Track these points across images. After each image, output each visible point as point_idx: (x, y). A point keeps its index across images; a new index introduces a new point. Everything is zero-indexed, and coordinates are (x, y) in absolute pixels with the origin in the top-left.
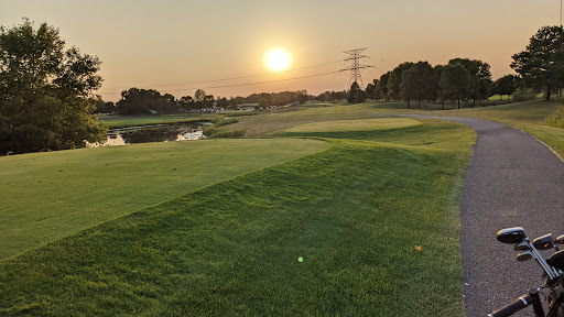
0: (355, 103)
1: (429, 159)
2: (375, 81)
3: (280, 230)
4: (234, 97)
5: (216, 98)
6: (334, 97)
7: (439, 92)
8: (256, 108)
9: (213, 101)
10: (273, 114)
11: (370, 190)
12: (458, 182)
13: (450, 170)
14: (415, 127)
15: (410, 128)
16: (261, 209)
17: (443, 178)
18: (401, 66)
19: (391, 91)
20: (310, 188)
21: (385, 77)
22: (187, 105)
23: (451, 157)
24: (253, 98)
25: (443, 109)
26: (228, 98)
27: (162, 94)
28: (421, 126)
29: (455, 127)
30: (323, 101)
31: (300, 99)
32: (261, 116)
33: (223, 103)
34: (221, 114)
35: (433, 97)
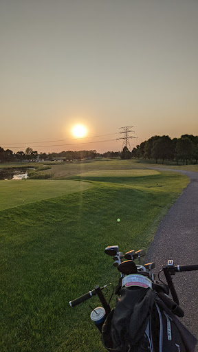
0: (125, 159)
1: (152, 196)
2: (138, 146)
3: (32, 242)
4: (51, 153)
5: (39, 153)
6: (113, 155)
7: (175, 154)
8: (64, 160)
9: (37, 155)
10: (74, 164)
11: (106, 215)
12: (164, 212)
13: (162, 204)
14: (155, 176)
15: (152, 176)
16: (27, 227)
17: (156, 209)
18: (152, 137)
19: (146, 153)
20: (66, 213)
21: (143, 144)
22: (21, 156)
23: (165, 196)
24: (63, 154)
25: (178, 165)
26: (47, 154)
27: (5, 150)
28: (159, 175)
29: (179, 176)
30: (106, 157)
31: (92, 155)
32: (66, 165)
33: (44, 156)
34: (42, 163)
35: (172, 158)
